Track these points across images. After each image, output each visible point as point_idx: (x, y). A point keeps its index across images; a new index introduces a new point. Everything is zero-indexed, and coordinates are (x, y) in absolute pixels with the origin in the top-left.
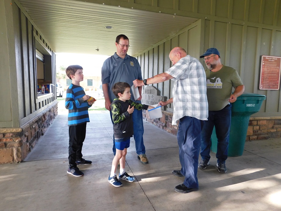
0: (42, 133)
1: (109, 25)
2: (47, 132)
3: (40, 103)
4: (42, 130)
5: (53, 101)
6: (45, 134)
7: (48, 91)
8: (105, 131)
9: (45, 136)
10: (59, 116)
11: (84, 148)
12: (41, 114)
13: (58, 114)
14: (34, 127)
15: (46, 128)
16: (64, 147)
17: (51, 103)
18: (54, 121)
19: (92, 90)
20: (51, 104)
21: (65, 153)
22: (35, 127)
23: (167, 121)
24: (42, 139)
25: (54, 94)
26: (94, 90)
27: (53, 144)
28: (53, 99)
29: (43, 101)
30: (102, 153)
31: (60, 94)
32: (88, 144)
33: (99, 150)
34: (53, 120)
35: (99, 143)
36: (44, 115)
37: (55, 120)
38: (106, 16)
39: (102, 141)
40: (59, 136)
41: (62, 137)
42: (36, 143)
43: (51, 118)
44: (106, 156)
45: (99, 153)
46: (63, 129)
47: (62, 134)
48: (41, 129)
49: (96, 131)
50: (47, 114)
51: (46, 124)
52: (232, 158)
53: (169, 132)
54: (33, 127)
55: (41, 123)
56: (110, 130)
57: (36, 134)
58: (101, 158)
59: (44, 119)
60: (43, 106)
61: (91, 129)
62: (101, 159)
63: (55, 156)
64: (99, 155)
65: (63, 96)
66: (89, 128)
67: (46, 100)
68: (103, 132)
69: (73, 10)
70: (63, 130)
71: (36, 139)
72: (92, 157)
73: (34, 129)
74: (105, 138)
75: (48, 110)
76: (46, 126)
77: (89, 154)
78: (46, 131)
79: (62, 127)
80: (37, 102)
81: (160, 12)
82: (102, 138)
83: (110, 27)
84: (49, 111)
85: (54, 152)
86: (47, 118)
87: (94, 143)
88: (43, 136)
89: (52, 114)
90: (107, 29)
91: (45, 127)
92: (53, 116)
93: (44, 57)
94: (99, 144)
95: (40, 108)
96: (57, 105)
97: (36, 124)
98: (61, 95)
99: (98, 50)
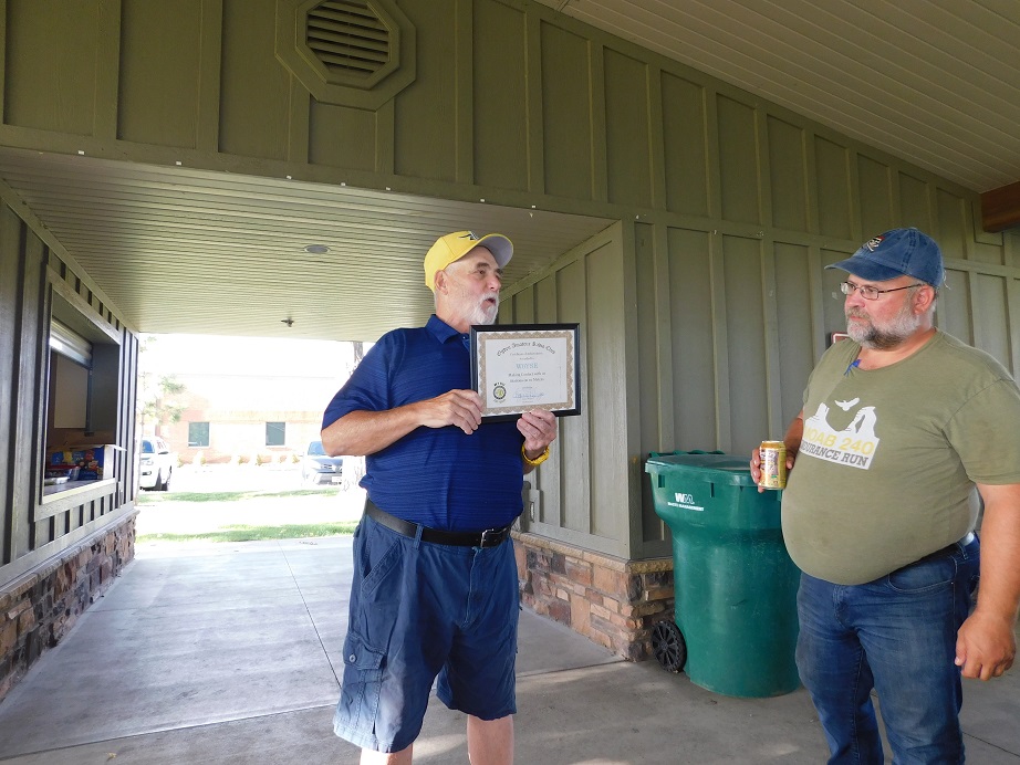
0: (52, 637)
1: (317, 240)
2: (74, 630)
3: (52, 519)
4: (51, 626)
5: (114, 510)
6: (62, 643)
7: (95, 470)
8: (302, 617)
9: (66, 647)
10: (140, 563)
11: (210, 693)
12: (54, 563)
13: (137, 557)
14: (12, 615)
15: (72, 615)
16: (131, 692)
17: (107, 515)
18: (112, 586)
19: (283, 459)
20: (104, 523)
21: (125, 718)
22: (18, 618)
23: (533, 571)
24: (47, 661)
25: (121, 484)
26: (290, 459)
27: (89, 682)
28: (116, 500)
29: (67, 513)
30: (274, 709)
31: (159, 479)
32: (229, 674)
33: (265, 697)
34: (109, 580)
35: (272, 668)
36: (68, 567)
37: (117, 580)
38: (303, 214)
39: (283, 659)
40: (120, 645)
41: (130, 649)
42: (14, 683)
43: (101, 574)
44: (287, 721)
45: (264, 711)
46: (143, 615)
47: (129, 639)
48: (47, 622)
49: (266, 621)
50: (84, 560)
51: (76, 601)
52: (762, 700)
53: (542, 614)
54: (7, 618)
55: (49, 597)
56: (322, 614)
57: (21, 645)
58: (268, 731)
59: (65, 581)
60: (67, 531)
61: (252, 611)
62: (267, 737)
63: (81, 733)
64: (261, 720)
65: (169, 487)
66: (244, 610)
67: (81, 507)
68: (296, 623)
69: (186, 196)
70: (140, 620)
71: (21, 663)
72: (233, 728)
73: (15, 622)
74: (297, 647)
75: (89, 544)
76: (73, 609)
77: (221, 717)
78: (73, 627)
79: (141, 610)
80: (41, 515)
81: (483, 200)
82: (288, 645)
83: (323, 249)
84: (93, 548)
85: (85, 716)
86: (81, 574)
87: (251, 670)
88: (56, 649)
89: (108, 560)
90: (311, 255)
91: (68, 613)
92: (111, 566)
93: (91, 352)
94: (273, 670)
95: (51, 538)
96: (131, 521)
97: (27, 602)
98: (163, 482)
99: (290, 322)
